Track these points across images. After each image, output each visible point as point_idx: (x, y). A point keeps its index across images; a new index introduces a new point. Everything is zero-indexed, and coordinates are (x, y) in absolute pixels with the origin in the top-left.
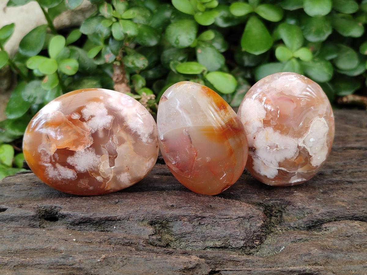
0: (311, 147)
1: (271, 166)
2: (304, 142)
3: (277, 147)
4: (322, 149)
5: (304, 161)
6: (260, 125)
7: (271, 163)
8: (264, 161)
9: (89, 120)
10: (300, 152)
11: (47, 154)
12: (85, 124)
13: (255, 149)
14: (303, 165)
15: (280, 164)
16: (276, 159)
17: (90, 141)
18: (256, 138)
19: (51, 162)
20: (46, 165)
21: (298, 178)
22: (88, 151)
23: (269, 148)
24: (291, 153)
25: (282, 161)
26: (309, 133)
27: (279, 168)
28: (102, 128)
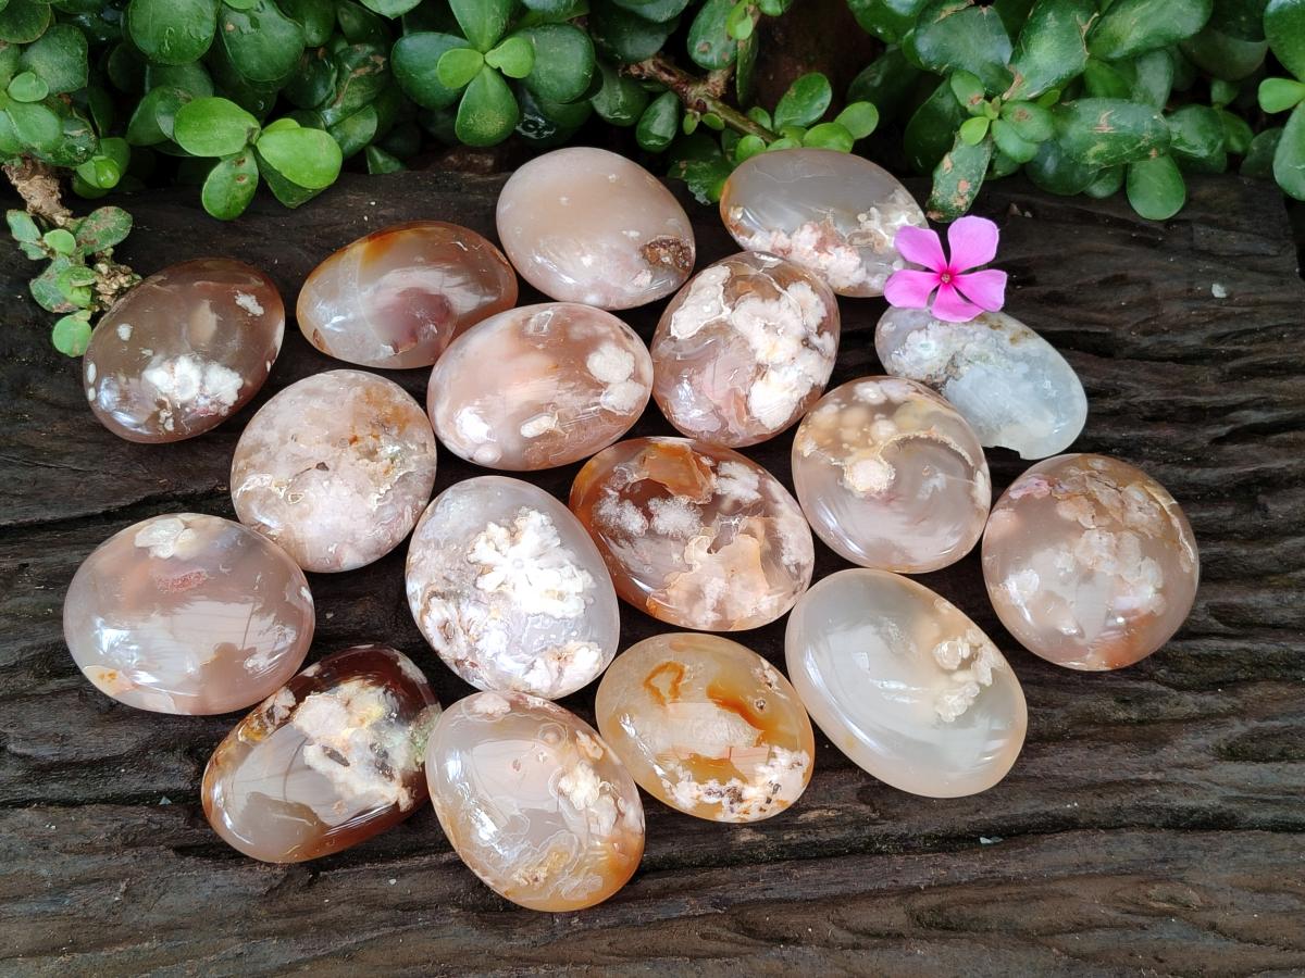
0: (716, 298)
1: (793, 300)
2: (721, 311)
3: (766, 325)
4: (701, 288)
5: (739, 283)
6: (772, 375)
7: (790, 306)
8: (800, 314)
9: (725, 477)
10: (736, 300)
11: (626, 478)
12: (714, 476)
13: (803, 341)
14: (745, 278)
15: (778, 296)
16: (779, 308)
17: (705, 499)
18: (790, 357)
19: (620, 492)
20: (610, 492)
21: (763, 262)
22: (692, 508)
23: (779, 331)
24: (751, 305)
25: (772, 300)
26: (706, 322)
27: (784, 292)
28: (734, 498)
